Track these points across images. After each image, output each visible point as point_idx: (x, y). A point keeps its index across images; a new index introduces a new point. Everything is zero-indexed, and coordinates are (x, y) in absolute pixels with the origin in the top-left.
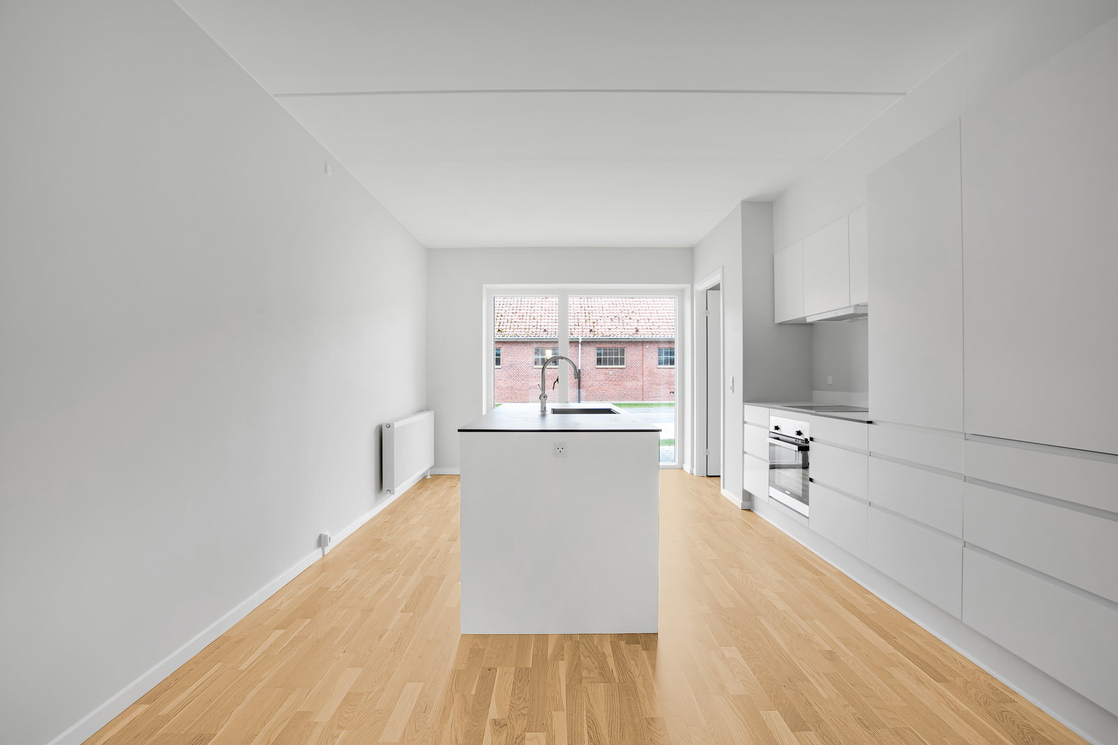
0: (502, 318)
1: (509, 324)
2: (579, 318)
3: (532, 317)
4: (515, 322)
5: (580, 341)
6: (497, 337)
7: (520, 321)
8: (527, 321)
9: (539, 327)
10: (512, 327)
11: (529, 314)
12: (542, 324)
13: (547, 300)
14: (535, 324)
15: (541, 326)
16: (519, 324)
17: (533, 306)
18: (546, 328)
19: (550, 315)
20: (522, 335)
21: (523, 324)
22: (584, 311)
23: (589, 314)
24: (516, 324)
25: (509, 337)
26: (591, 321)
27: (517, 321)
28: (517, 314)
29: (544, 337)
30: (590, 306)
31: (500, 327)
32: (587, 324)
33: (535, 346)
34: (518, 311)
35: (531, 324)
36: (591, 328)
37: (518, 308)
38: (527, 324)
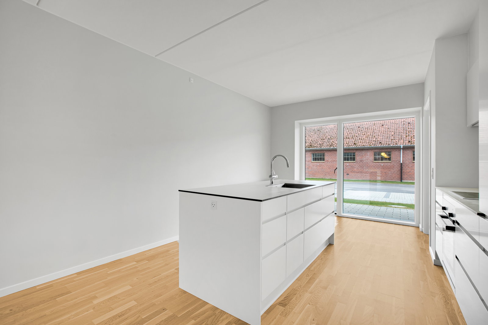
0: (356, 137)
1: (360, 140)
2: (402, 135)
3: (373, 136)
4: (364, 139)
5: (402, 147)
6: (345, 147)
7: (366, 138)
8: (370, 138)
9: (377, 141)
10: (362, 142)
11: (371, 135)
12: (379, 140)
13: (383, 127)
14: (374, 140)
15: (378, 140)
16: (366, 140)
17: (374, 130)
18: (381, 141)
19: (384, 134)
20: (367, 145)
21: (368, 140)
22: (405, 131)
23: (409, 132)
24: (364, 140)
25: (360, 147)
26: (410, 136)
27: (365, 138)
28: (365, 135)
29: (380, 146)
30: (410, 128)
31: (355, 142)
32: (407, 138)
33: (373, 151)
34: (365, 134)
35: (372, 140)
36: (410, 140)
37: (366, 132)
38: (370, 140)
